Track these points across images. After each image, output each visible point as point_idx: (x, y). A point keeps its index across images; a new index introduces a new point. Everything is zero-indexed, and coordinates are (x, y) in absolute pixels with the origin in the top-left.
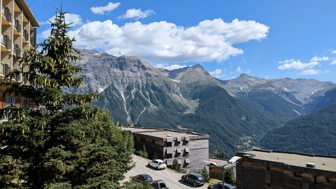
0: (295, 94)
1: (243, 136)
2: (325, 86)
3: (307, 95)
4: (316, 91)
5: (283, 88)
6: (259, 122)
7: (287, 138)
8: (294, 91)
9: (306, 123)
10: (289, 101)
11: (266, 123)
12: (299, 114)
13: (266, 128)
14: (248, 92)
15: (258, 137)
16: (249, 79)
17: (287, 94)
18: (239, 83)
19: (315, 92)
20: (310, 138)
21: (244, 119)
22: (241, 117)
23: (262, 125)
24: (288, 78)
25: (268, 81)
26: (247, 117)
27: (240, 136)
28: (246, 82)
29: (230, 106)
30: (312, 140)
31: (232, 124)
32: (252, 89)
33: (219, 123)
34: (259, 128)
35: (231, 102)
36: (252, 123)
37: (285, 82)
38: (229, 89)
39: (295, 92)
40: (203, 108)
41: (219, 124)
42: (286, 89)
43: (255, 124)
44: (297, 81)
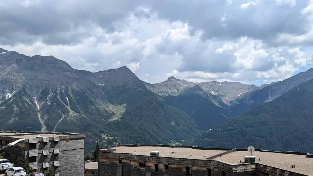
0: (221, 98)
1: (172, 143)
2: (249, 89)
3: (233, 98)
4: (241, 93)
5: (210, 92)
6: (188, 127)
7: (215, 142)
8: (221, 94)
9: (232, 126)
10: (216, 104)
11: (195, 127)
12: (226, 117)
13: (195, 133)
14: (177, 96)
15: (187, 143)
16: (178, 82)
17: (215, 97)
18: (167, 86)
19: (241, 95)
20: (236, 142)
21: (173, 124)
22: (170, 122)
23: (191, 130)
24: (215, 81)
25: (196, 84)
26: (176, 122)
27: (169, 142)
28: (174, 86)
29: (158, 111)
30: (238, 143)
31: (161, 130)
32: (180, 92)
33: (147, 129)
34: (188, 133)
35: (160, 107)
36: (181, 128)
37: (212, 86)
38: (158, 93)
39: (222, 96)
40: (130, 114)
41: (147, 131)
42: (213, 92)
43: (184, 129)
44: (223, 84)
